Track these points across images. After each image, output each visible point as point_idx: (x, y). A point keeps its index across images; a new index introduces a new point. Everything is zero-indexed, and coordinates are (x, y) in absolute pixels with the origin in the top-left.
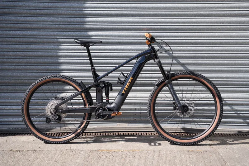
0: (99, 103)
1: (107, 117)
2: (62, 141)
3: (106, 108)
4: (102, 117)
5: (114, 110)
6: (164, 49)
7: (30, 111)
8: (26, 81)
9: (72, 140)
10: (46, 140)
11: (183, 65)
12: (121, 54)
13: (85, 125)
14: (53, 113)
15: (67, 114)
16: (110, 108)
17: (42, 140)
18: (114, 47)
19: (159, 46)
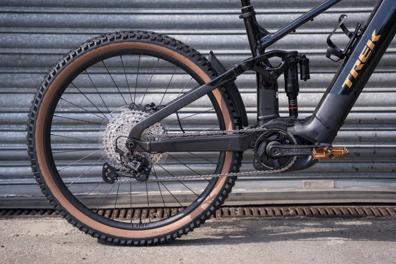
0: (266, 120)
1: (292, 162)
2: (152, 239)
3: (292, 136)
4: (276, 161)
5: (316, 141)
7: (53, 146)
8: (44, 58)
9: (182, 234)
10: (105, 234)
13: (223, 188)
14: (126, 151)
15: (167, 154)
16: (304, 134)
17: (93, 235)
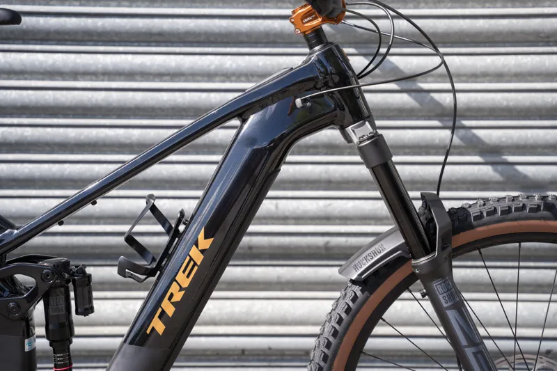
6: (395, 69)
11: (491, 153)
12: (165, 97)
18: (130, 57)
19: (365, 55)
